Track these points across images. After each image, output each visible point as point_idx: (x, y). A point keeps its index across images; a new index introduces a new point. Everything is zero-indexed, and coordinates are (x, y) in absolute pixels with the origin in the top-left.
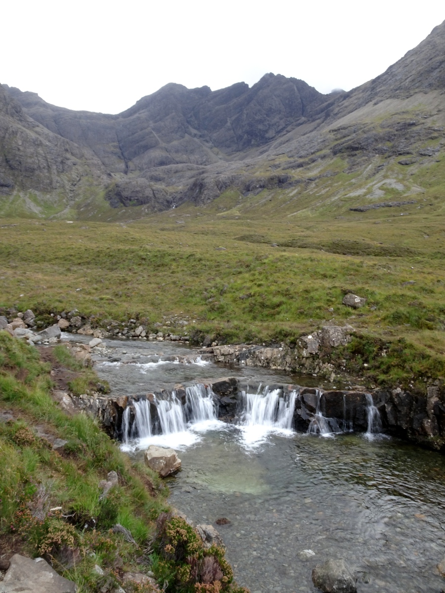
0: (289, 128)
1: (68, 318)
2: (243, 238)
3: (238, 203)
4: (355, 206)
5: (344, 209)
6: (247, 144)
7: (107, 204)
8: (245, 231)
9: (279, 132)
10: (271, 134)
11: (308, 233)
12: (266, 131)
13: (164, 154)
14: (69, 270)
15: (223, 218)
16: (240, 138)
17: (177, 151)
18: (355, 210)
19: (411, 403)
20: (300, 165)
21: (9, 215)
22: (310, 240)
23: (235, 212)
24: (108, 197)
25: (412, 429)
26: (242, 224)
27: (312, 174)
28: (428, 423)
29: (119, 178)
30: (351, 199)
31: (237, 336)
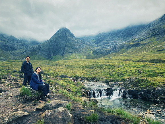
0: (139, 31)
1: (81, 78)
2: (126, 60)
3: (125, 51)
4: (159, 50)
5: (156, 51)
6: (127, 37)
7: (93, 54)
8: (127, 58)
9: (136, 32)
10: (134, 33)
11: (144, 58)
12: (132, 33)
13: (106, 41)
14: (83, 69)
15: (122, 55)
16: (125, 35)
17: (109, 40)
18: (159, 51)
19: (147, 92)
20: (142, 40)
21: (72, 59)
22: (144, 60)
23: (125, 54)
24: (93, 53)
25: (148, 97)
26: (126, 57)
27: (146, 42)
28: (151, 96)
29: (95, 48)
30: (158, 48)
31: (114, 80)
